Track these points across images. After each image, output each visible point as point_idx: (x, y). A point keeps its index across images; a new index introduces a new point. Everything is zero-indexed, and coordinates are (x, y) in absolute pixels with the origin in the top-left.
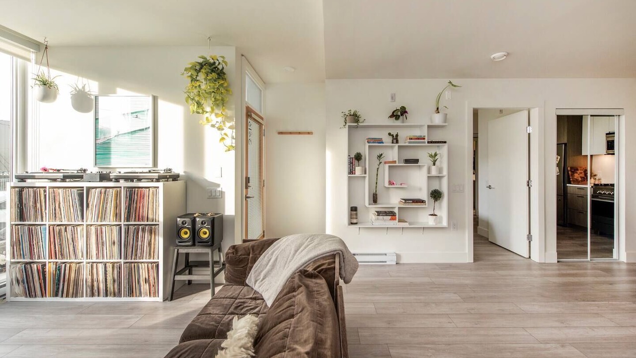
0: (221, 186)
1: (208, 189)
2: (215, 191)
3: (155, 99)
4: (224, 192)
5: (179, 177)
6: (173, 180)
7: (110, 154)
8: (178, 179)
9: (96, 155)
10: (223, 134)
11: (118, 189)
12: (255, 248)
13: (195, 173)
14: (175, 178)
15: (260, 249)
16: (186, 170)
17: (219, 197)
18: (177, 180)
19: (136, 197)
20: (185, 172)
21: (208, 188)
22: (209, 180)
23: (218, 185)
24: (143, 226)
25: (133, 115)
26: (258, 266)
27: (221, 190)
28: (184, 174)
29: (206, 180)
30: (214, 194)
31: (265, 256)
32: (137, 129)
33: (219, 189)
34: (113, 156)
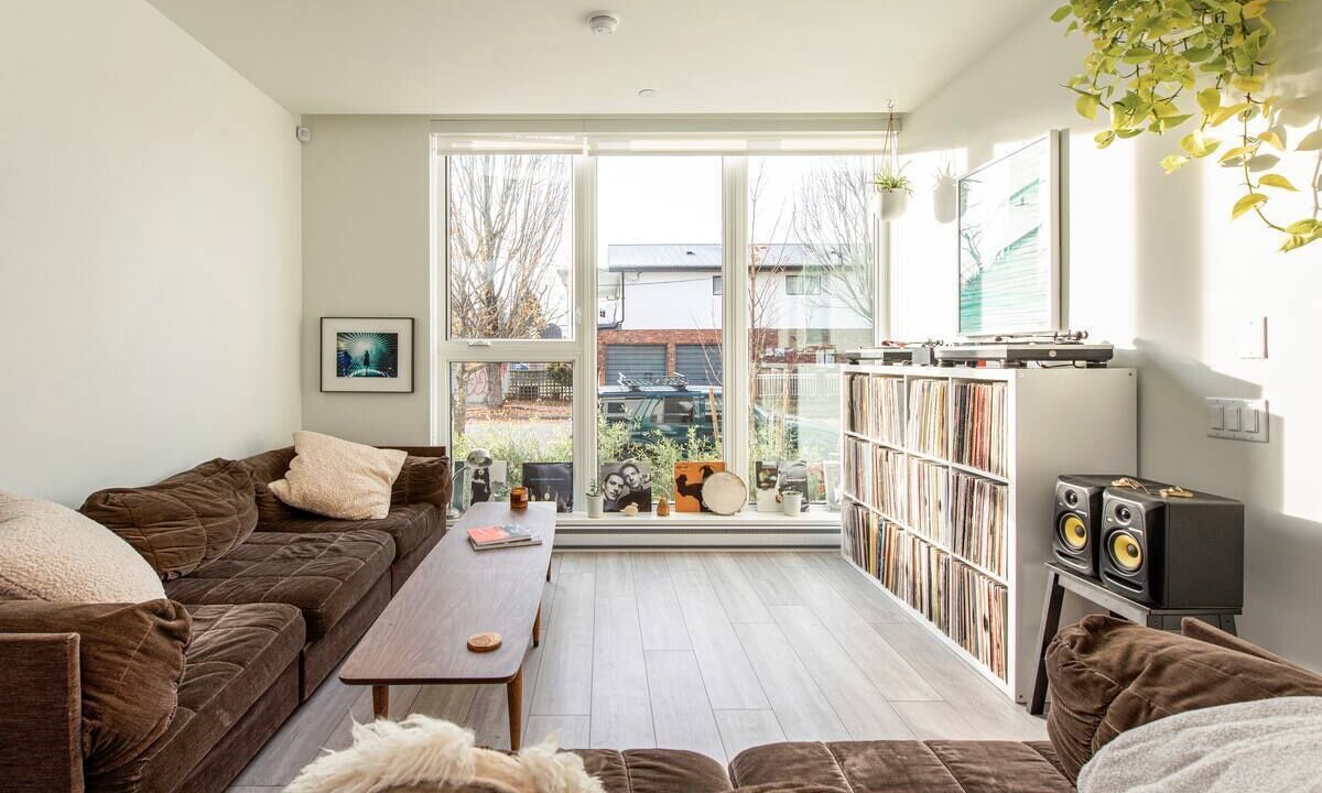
0: (1265, 395)
1: (1211, 402)
2: (1239, 411)
3: (1061, 139)
4: (1279, 420)
5: (1111, 357)
6: (1089, 366)
7: (979, 304)
8: (1109, 362)
9: (960, 309)
10: (1254, 183)
11: (945, 382)
12: (1170, 670)
13: (1170, 347)
14: (1098, 358)
15: (1184, 686)
16: (1141, 337)
17: (1256, 437)
18: (1105, 366)
19: (971, 406)
20: (1137, 342)
21: (1208, 398)
22: (1213, 369)
23: (1254, 391)
24: (981, 480)
25: (1014, 200)
26: (1135, 748)
27: (1262, 409)
28: (1134, 348)
29: (1208, 370)
30: (1232, 423)
31: (1184, 726)
32: (1023, 235)
33: (1255, 405)
34: (984, 309)
